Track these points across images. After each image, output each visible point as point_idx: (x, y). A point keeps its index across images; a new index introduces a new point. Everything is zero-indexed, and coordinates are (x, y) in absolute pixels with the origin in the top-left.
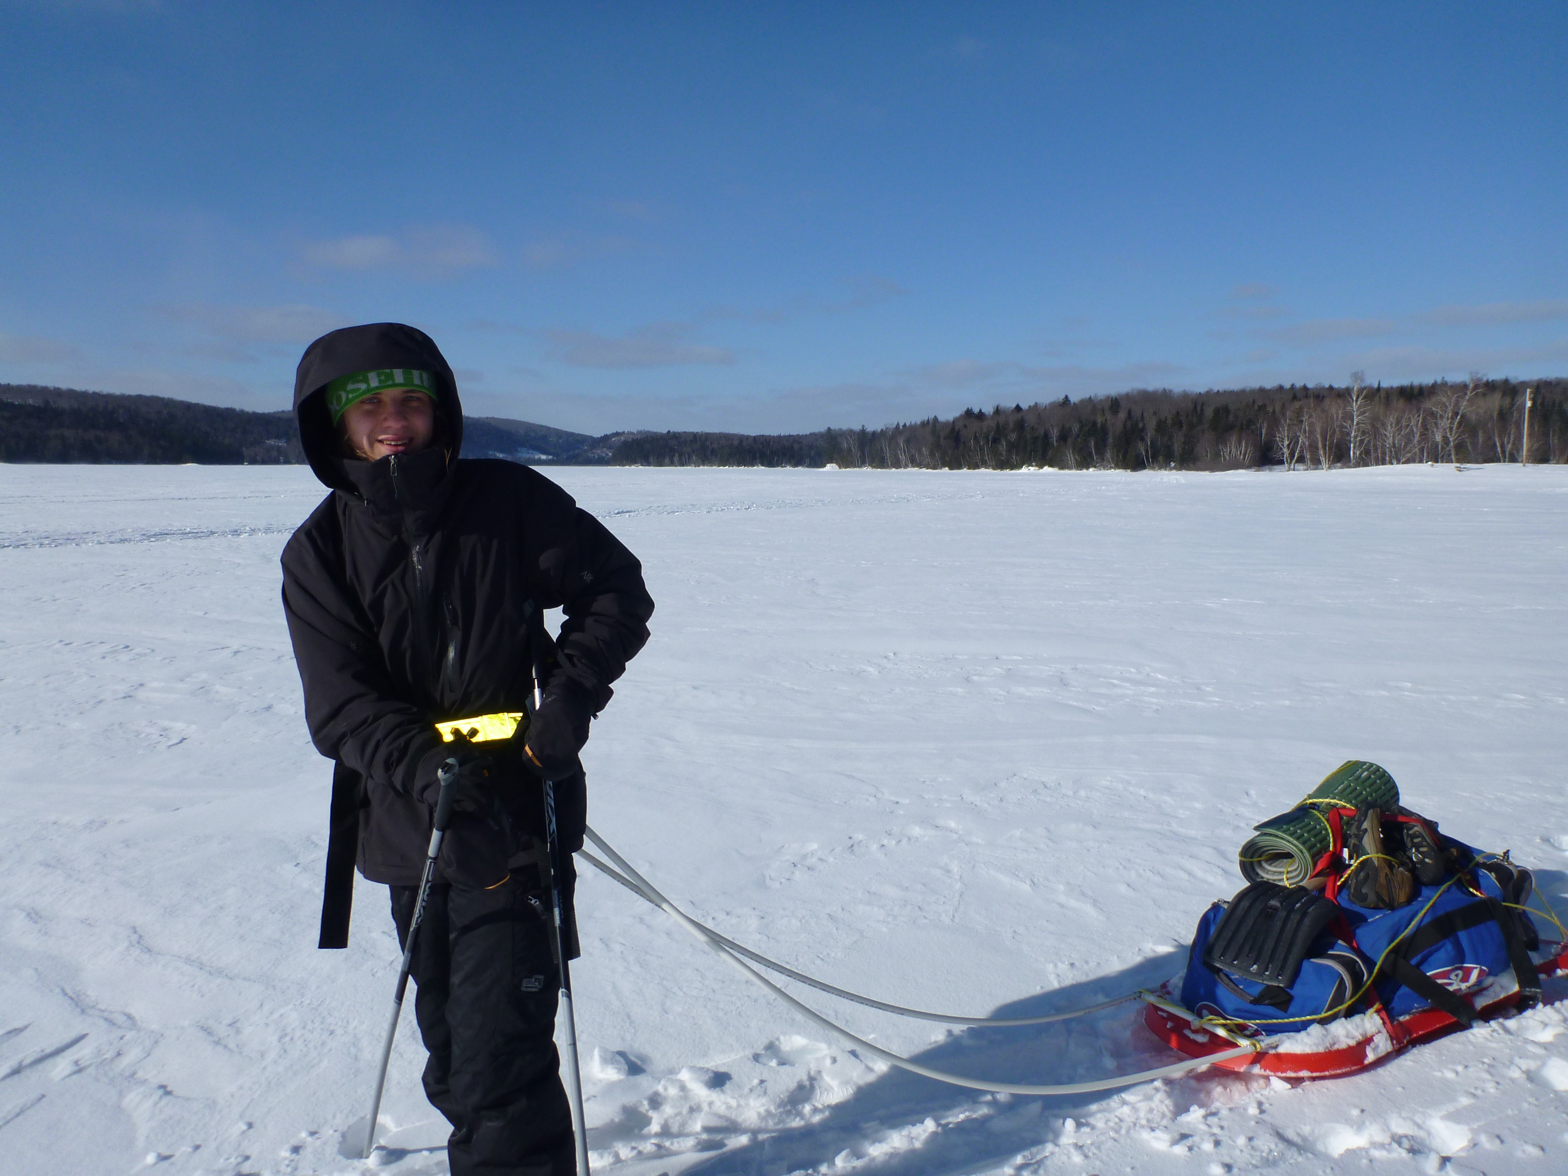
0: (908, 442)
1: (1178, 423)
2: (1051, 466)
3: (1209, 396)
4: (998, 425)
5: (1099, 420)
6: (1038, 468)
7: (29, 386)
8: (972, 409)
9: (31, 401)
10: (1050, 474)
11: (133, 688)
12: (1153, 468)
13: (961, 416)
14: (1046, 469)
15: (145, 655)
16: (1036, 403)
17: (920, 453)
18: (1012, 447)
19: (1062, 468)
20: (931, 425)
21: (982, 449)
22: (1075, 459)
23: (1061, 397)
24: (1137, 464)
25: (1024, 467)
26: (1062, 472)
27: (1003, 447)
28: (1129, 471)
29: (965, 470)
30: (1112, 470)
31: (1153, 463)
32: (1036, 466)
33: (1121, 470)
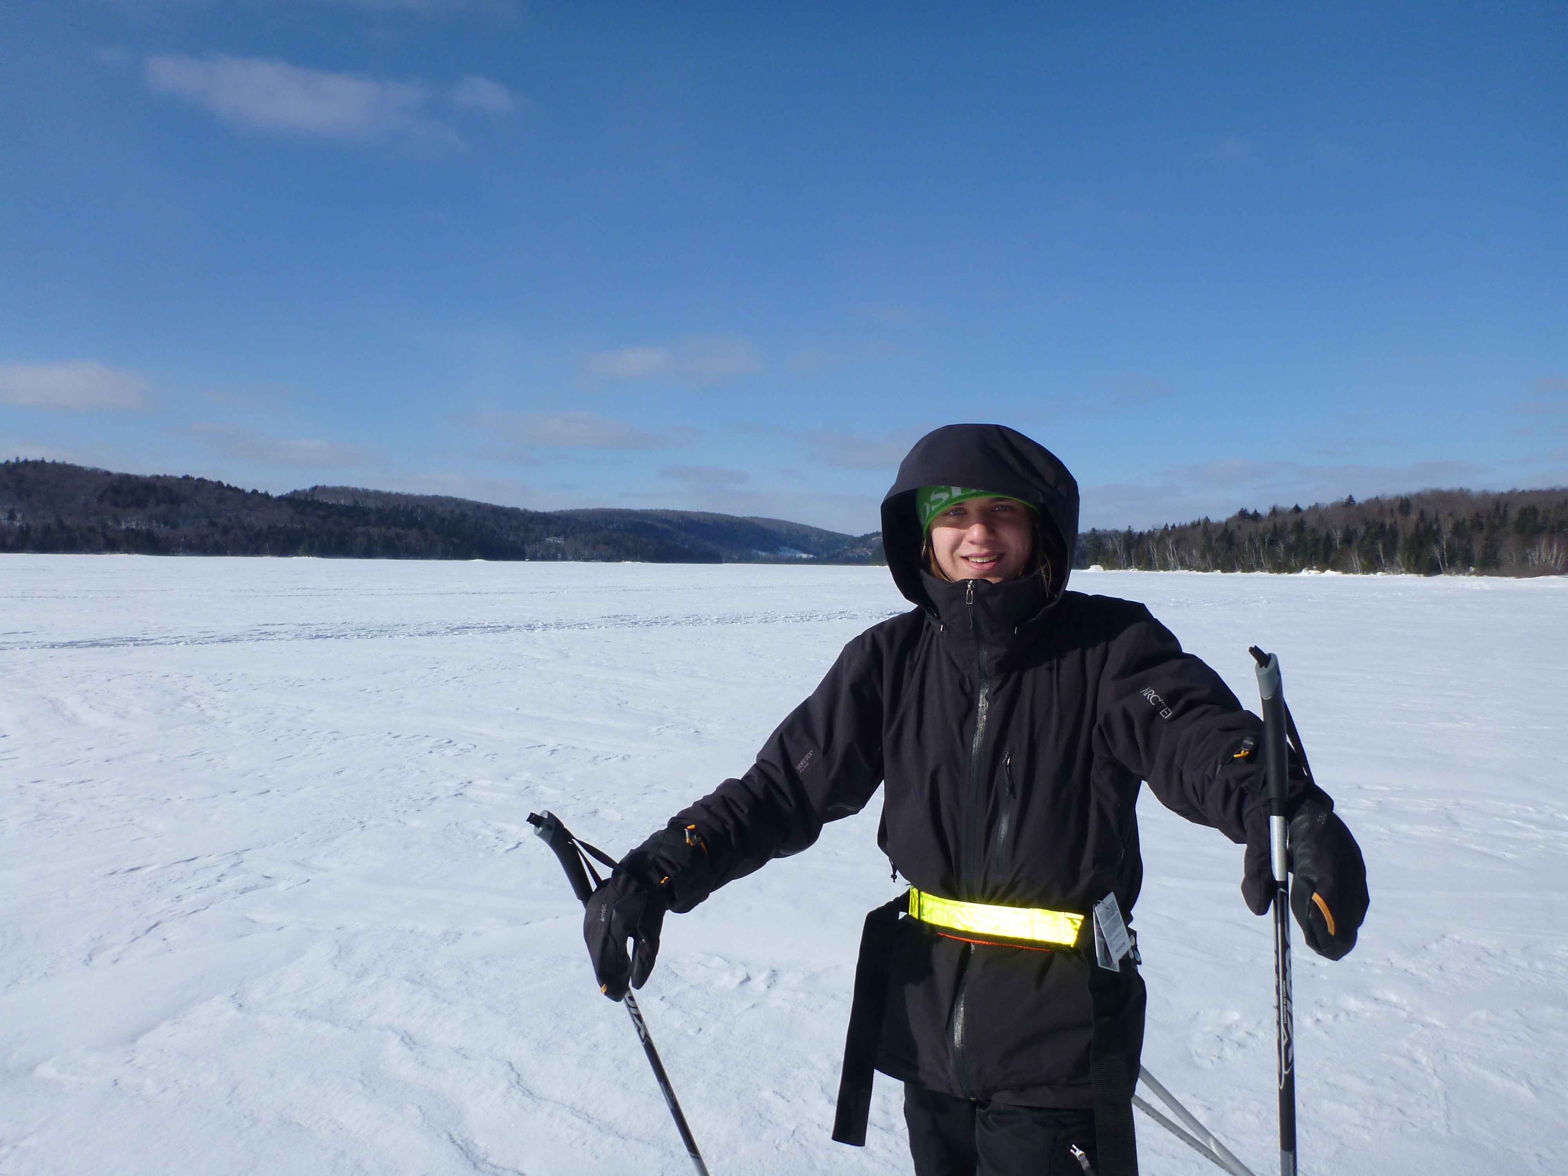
0: (1177, 543)
1: (1478, 525)
2: (1334, 569)
3: (1512, 496)
4: (1275, 526)
5: (1388, 522)
6: (1319, 572)
7: (342, 487)
8: (1246, 510)
9: (342, 502)
10: (1333, 578)
11: (463, 785)
12: (1450, 573)
13: (1234, 517)
14: (1329, 573)
15: (468, 751)
16: (1316, 504)
17: (1191, 555)
18: (1291, 549)
19: (1346, 571)
20: (1202, 526)
21: (1257, 552)
22: (1361, 562)
23: (1345, 498)
24: (1432, 569)
25: (1303, 570)
26: (1346, 575)
27: (1281, 549)
28: (1422, 575)
29: (1239, 573)
30: (1403, 574)
31: (1449, 567)
32: (1317, 569)
33: (1412, 575)
